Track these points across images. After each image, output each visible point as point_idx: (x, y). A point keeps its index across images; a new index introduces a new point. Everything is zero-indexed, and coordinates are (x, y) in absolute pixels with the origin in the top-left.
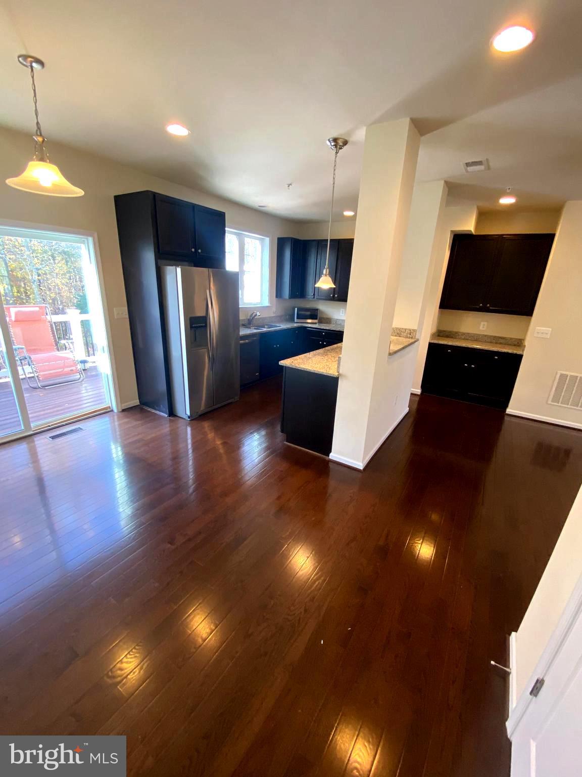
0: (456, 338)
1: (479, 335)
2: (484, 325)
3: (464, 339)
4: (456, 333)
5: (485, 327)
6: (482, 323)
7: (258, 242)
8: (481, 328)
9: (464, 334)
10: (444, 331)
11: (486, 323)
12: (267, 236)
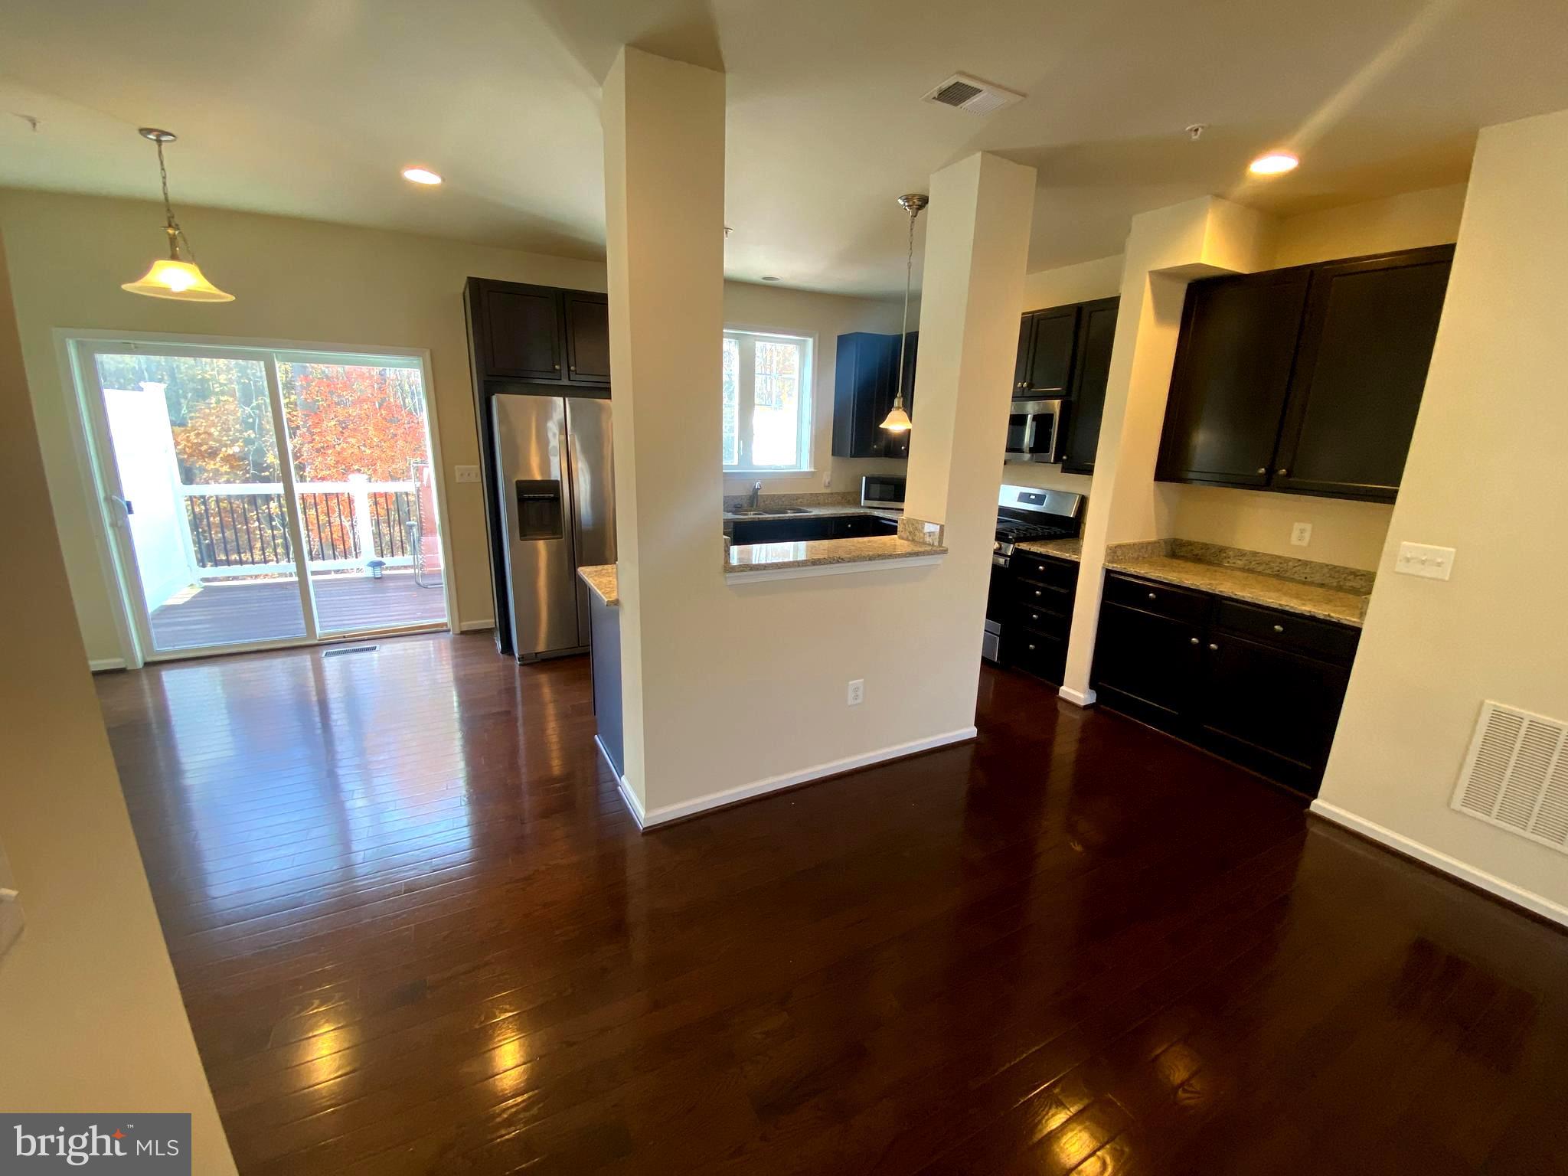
0: (1220, 565)
1: (1287, 560)
2: (1302, 531)
3: (1243, 570)
4: (1222, 550)
5: (1307, 535)
6: (1297, 526)
7: (792, 348)
8: (1294, 540)
9: (1242, 554)
10: (1190, 543)
11: (1308, 527)
12: (810, 337)
